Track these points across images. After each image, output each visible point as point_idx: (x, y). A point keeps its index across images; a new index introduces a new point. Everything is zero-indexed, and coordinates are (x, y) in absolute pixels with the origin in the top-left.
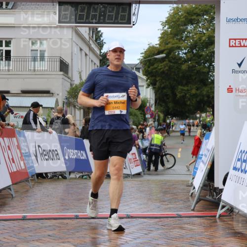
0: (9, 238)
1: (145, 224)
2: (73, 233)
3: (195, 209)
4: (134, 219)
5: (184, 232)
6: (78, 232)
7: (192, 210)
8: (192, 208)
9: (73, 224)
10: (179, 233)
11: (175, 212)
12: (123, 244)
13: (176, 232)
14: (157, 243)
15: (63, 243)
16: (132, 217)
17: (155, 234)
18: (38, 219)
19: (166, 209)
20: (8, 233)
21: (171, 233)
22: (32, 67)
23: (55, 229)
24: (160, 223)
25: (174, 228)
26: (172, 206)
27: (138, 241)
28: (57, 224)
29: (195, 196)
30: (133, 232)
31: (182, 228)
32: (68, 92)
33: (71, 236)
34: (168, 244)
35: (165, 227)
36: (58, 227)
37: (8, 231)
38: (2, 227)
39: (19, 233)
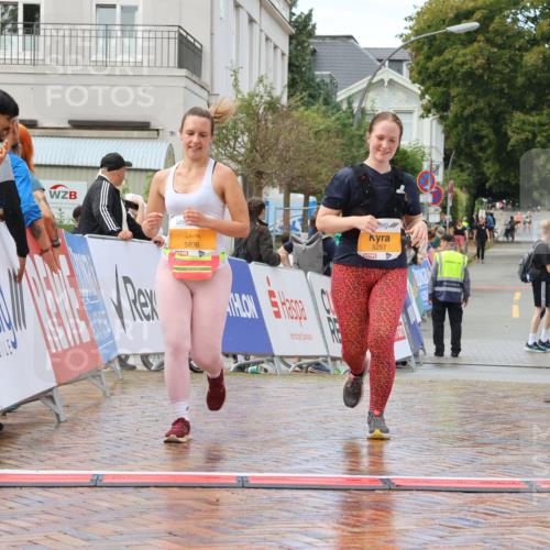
0: (60, 537)
1: (439, 508)
2: (237, 528)
4: (406, 494)
6: (251, 525)
10: (539, 539)
11: (522, 476)
13: (530, 534)
16: (400, 489)
19: (492, 466)
20: (57, 522)
21: (515, 537)
23: (186, 519)
24: (480, 508)
25: (523, 523)
26: (508, 458)
28: (190, 503)
30: (407, 530)
33: (231, 537)
35: (496, 520)
36: (195, 510)
37: (55, 518)
38: (38, 507)
39: (87, 525)
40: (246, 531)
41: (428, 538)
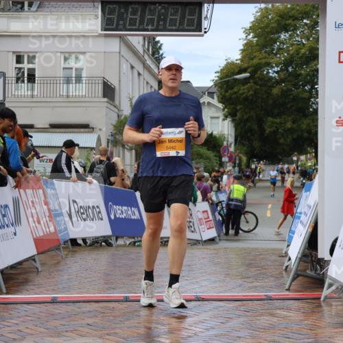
0: (34, 327)
1: (221, 309)
2: (121, 321)
3: (291, 288)
4: (206, 302)
5: (275, 320)
7: (287, 290)
8: (287, 287)
9: (122, 309)
10: (268, 322)
11: (262, 292)
12: (190, 337)
13: (265, 320)
14: (238, 335)
15: (108, 335)
16: (203, 300)
17: (235, 323)
18: (74, 302)
19: (250, 288)
20: (31, 320)
21: (257, 322)
22: (65, 91)
23: (97, 316)
24: (242, 308)
25: (262, 315)
27: (212, 332)
28: (99, 309)
29: (291, 271)
30: (205, 320)
31: (272, 315)
32: (115, 126)
33: (118, 326)
34: (253, 337)
35: (249, 314)
36: (101, 313)
37: (32, 319)
38: (23, 313)
39: (47, 322)
40: (126, 323)
41: (215, 323)
